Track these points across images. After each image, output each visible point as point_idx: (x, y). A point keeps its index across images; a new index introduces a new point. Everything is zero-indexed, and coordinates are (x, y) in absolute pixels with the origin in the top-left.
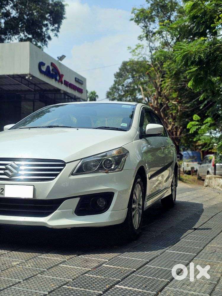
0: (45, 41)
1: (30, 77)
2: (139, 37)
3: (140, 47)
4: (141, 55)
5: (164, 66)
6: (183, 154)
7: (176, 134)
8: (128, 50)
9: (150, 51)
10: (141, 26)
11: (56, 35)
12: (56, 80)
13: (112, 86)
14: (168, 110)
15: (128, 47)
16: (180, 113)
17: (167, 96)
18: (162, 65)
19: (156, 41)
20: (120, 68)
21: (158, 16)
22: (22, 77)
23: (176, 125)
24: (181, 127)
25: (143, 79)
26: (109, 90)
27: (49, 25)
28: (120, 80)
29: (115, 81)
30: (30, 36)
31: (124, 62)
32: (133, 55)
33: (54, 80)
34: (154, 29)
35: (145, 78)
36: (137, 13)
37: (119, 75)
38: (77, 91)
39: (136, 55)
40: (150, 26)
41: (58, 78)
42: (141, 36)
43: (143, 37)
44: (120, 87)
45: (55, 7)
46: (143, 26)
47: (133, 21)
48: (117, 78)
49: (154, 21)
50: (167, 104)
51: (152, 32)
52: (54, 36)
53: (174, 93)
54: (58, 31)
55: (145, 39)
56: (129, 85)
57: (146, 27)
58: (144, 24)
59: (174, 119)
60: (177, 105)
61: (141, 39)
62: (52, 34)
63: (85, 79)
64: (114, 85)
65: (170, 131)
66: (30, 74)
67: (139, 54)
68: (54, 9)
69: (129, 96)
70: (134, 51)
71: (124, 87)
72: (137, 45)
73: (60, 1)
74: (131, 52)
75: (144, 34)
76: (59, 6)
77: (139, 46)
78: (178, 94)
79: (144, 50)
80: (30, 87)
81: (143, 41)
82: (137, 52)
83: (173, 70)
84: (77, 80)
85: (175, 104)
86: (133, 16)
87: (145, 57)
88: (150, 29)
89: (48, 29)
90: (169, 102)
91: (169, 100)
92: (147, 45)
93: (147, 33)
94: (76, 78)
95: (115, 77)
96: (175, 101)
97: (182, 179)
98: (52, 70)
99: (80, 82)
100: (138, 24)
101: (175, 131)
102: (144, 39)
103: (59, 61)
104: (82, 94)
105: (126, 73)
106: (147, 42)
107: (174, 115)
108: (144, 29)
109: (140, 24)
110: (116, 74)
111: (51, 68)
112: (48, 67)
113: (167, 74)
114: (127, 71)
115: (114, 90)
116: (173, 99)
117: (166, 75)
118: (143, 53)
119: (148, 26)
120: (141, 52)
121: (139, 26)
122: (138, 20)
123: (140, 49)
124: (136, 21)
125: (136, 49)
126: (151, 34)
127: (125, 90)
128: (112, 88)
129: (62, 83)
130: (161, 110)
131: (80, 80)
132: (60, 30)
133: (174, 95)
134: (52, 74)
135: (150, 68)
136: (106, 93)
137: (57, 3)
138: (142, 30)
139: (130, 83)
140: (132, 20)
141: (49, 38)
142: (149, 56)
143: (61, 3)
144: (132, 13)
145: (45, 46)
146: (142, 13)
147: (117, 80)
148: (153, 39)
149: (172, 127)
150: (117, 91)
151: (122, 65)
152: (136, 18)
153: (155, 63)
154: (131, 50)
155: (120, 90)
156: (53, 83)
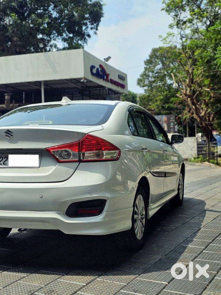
0: (85, 38)
1: (85, 80)
2: (170, 25)
3: (171, 35)
4: (172, 42)
5: (196, 54)
6: (216, 138)
7: (209, 119)
8: (159, 38)
9: (181, 39)
10: (172, 15)
11: (95, 33)
12: (104, 79)
13: (142, 73)
14: (201, 97)
15: (160, 36)
16: (213, 99)
17: (199, 83)
18: (193, 52)
19: (187, 29)
20: (150, 55)
21: (188, 5)
22: (77, 81)
23: (209, 111)
24: (213, 113)
25: (173, 64)
26: (139, 77)
27: (88, 23)
28: (150, 67)
29: (145, 68)
30: (71, 35)
31: (154, 49)
32: (164, 43)
33: (102, 80)
34: (184, 18)
35: (174, 63)
36: (168, 3)
37: (148, 62)
38: (120, 87)
39: (167, 43)
40: (181, 15)
41: (105, 77)
42: (171, 24)
43: (174, 25)
44: (150, 74)
45: (95, 8)
46: (175, 15)
47: (164, 11)
48: (147, 65)
49: (185, 11)
50: (200, 91)
51: (182, 21)
52: (94, 34)
53: (207, 79)
54: (97, 29)
55: (176, 27)
56: (159, 71)
57: (176, 16)
58: (175, 13)
59: (207, 105)
60: (210, 92)
61: (172, 28)
62: (91, 32)
63: (126, 75)
64: (145, 72)
65: (203, 116)
66: (84, 78)
67: (170, 42)
68: (94, 10)
69: (159, 81)
70: (165, 39)
71: (154, 74)
72: (168, 34)
73: (98, 1)
74: (161, 41)
75: (174, 23)
76: (97, 6)
77: (169, 34)
78: (211, 81)
79: (175, 38)
80: (78, 86)
81: (173, 29)
82: (168, 40)
83: (205, 58)
84: (120, 77)
85: (208, 91)
86: (164, 6)
87: (176, 45)
88: (181, 18)
89: (87, 28)
90: (202, 89)
91: (202, 87)
92: (178, 33)
93: (177, 22)
94: (119, 76)
95: (146, 64)
96: (207, 88)
97: (219, 163)
98: (101, 70)
99: (123, 78)
100: (169, 14)
101: (208, 117)
102: (174, 27)
103: (106, 62)
104: (125, 89)
105: (156, 59)
106: (177, 29)
107: (207, 101)
108: (174, 18)
109: (171, 14)
110: (146, 61)
111: (100, 69)
112: (98, 69)
113: (199, 61)
114: (157, 57)
115: (145, 77)
116: (205, 86)
117: (198, 63)
118: (174, 40)
119: (178, 15)
120: (172, 40)
121: (170, 15)
122: (169, 10)
123: (171, 37)
124: (167, 11)
125: (167, 37)
126: (181, 23)
127: (156, 76)
128: (142, 75)
129: (108, 81)
130: (194, 97)
131: (123, 77)
132: (98, 28)
133: (207, 82)
134: (101, 75)
135: (181, 55)
136: (137, 80)
137: (96, 3)
138: (173, 19)
139: (160, 69)
140: (163, 9)
141: (89, 36)
142: (180, 43)
143: (99, 3)
144: (163, 3)
145: (85, 44)
146: (172, 3)
147: (147, 67)
148: (184, 26)
149: (205, 113)
150: (148, 77)
151: (152, 52)
152: (167, 8)
153: (186, 51)
154: (161, 39)
155: (150, 77)
156: (101, 82)
